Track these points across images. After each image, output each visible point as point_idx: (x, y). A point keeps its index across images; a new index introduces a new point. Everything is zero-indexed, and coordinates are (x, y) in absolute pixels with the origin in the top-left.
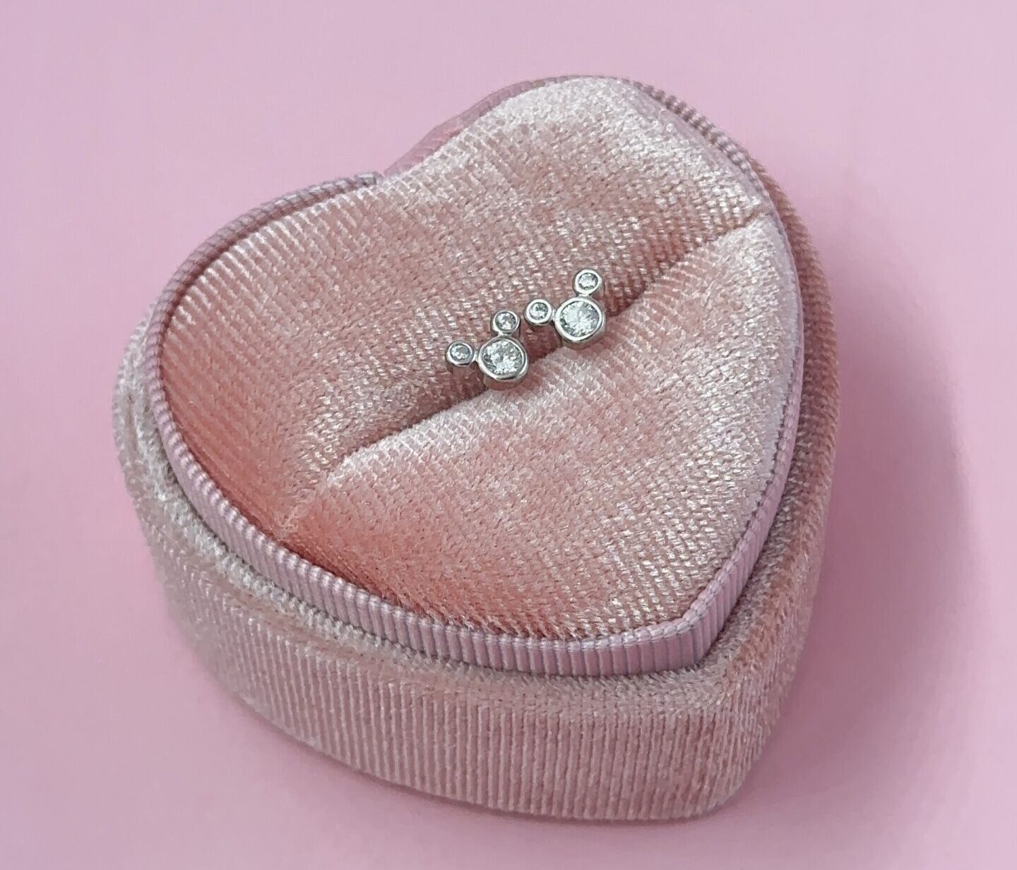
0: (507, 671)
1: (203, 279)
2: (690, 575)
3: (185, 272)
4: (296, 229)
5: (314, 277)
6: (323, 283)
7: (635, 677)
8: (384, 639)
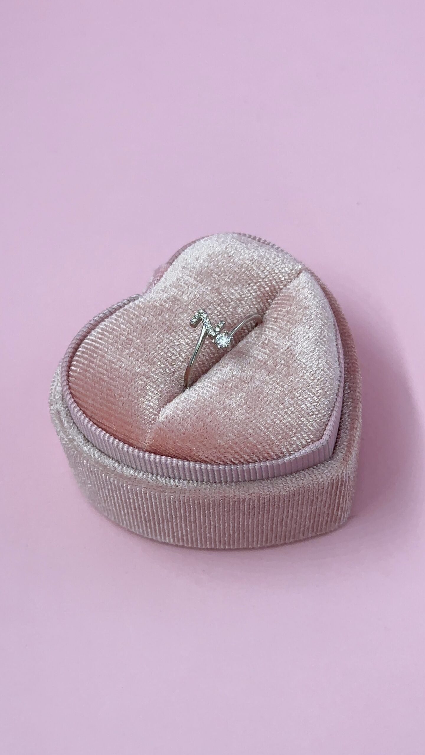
0: (253, 481)
1: (78, 353)
2: (321, 420)
3: (69, 352)
4: (112, 322)
5: (127, 339)
6: (131, 340)
7: (307, 470)
8: (197, 481)
